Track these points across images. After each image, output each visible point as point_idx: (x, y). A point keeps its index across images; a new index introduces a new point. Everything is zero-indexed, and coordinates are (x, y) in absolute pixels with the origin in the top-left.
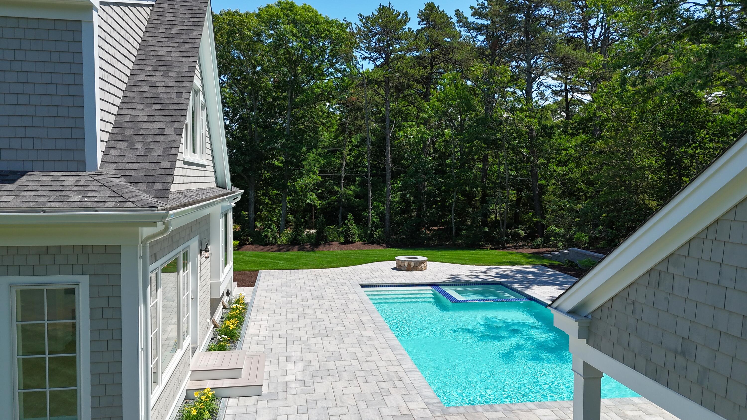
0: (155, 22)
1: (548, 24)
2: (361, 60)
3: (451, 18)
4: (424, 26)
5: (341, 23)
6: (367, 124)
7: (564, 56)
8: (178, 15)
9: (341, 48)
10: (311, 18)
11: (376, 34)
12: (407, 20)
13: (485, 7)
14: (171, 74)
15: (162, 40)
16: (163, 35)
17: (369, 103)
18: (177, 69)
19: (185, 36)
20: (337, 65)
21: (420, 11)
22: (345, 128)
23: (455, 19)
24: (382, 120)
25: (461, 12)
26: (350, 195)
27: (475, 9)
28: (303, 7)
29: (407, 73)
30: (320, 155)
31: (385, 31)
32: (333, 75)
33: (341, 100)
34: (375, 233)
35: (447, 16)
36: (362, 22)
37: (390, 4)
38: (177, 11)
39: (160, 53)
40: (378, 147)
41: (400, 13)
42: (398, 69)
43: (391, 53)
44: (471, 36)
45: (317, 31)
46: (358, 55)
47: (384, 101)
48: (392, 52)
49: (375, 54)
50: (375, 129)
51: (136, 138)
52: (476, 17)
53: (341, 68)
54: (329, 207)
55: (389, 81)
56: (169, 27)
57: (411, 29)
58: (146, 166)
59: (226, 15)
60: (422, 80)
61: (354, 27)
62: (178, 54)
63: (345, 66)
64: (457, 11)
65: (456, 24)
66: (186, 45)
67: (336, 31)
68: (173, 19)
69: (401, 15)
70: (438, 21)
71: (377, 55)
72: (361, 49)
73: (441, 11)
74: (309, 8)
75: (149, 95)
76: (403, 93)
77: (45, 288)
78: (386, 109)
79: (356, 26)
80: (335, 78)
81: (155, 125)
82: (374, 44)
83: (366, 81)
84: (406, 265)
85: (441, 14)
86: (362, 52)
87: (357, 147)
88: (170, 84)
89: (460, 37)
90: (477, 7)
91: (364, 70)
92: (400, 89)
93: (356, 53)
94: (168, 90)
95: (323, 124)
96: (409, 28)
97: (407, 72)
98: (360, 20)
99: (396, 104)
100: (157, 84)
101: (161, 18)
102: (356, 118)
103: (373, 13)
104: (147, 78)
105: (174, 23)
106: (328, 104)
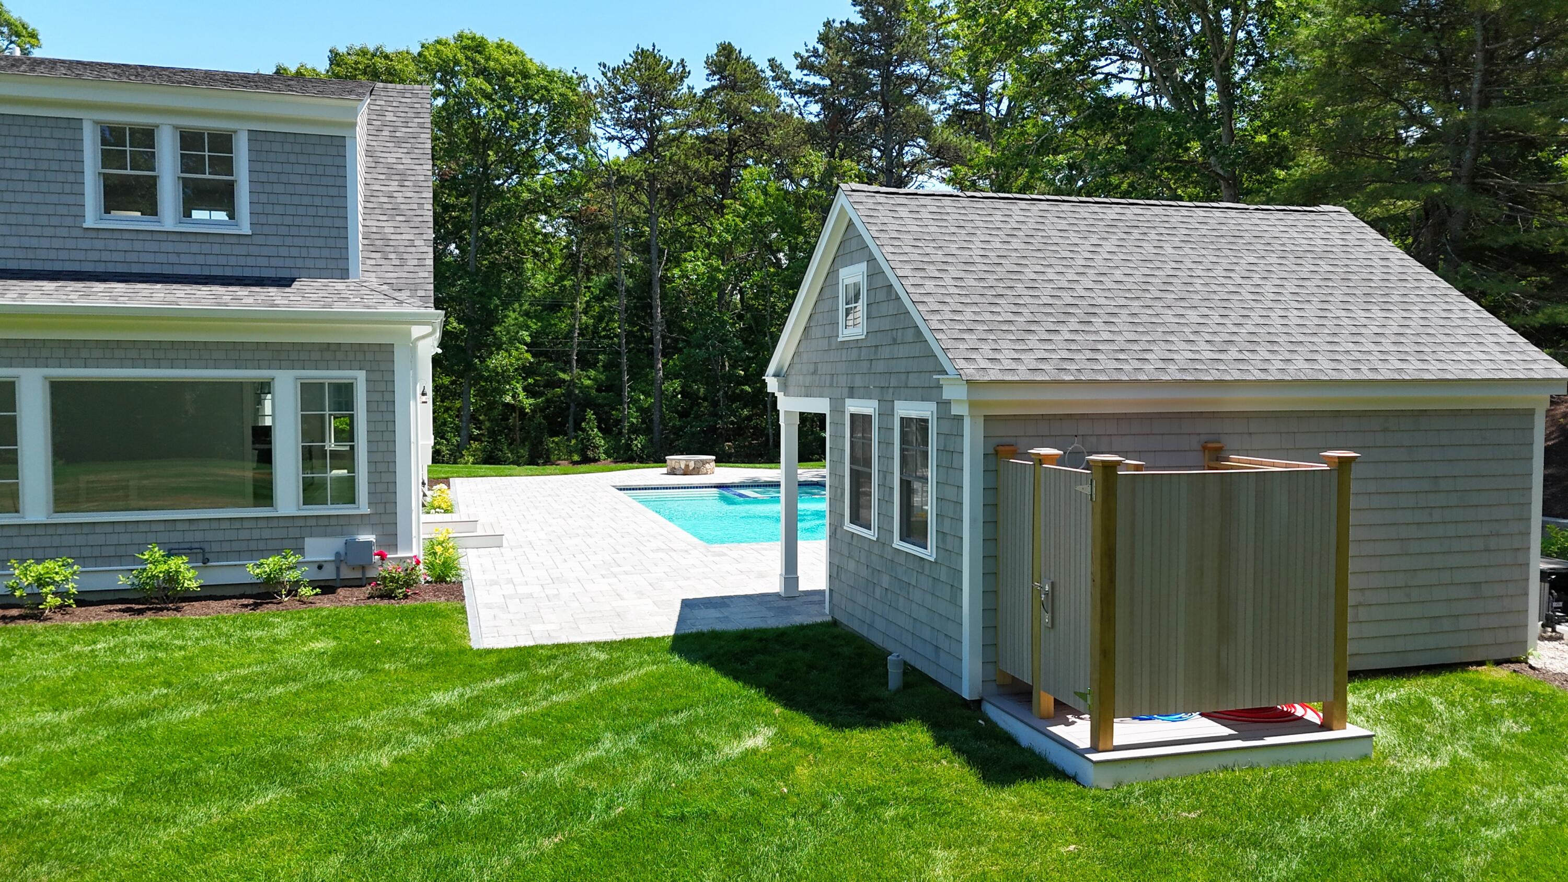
0: (374, 122)
1: (919, 90)
2: (604, 141)
3: (763, 71)
4: (716, 83)
5: (569, 75)
6: (619, 256)
7: (941, 147)
8: (398, 114)
9: (568, 120)
10: (515, 66)
11: (631, 98)
12: (684, 75)
13: (819, 56)
14: (406, 183)
15: (388, 144)
16: (388, 139)
17: (620, 218)
18: (413, 178)
19: (412, 140)
20: (561, 149)
21: (708, 57)
22: (578, 261)
23: (769, 73)
24: (644, 249)
25: (778, 62)
26: (587, 387)
27: (801, 58)
28: (499, 46)
29: (686, 166)
30: (527, 314)
31: (646, 92)
32: (553, 166)
33: (569, 211)
34: (635, 442)
35: (755, 67)
36: (606, 77)
37: (654, 46)
38: (396, 109)
39: (390, 160)
40: (639, 298)
41: (671, 63)
42: (670, 159)
43: (658, 131)
44: (795, 105)
45: (526, 90)
46: (600, 133)
47: (647, 215)
48: (660, 129)
49: (629, 132)
50: (632, 266)
51: (388, 249)
52: (805, 72)
53: (568, 154)
54: (548, 407)
55: (655, 179)
56: (392, 129)
57: (693, 88)
58: (405, 275)
59: (358, 55)
60: (714, 178)
61: (592, 85)
62: (409, 161)
63: (575, 151)
64: (772, 61)
65: (771, 83)
66: (416, 151)
67: (560, 91)
68: (395, 119)
69: (674, 66)
70: (741, 76)
71: (634, 134)
72: (604, 124)
73: (745, 57)
74: (509, 46)
75: (390, 206)
76: (682, 201)
77: (327, 382)
78: (651, 229)
79: (595, 83)
80: (557, 171)
81: (404, 237)
82: (627, 115)
83: (615, 178)
84: (683, 467)
85: (744, 63)
86: (607, 129)
87: (599, 299)
88: (409, 195)
89: (778, 106)
90: (806, 55)
91: (611, 158)
92: (675, 193)
93: (594, 129)
94: (408, 201)
95: (536, 255)
96: (689, 88)
97: (686, 164)
98: (603, 73)
99: (670, 221)
100: (395, 194)
101: (380, 118)
102: (598, 244)
103: (624, 62)
104: (383, 188)
105: (396, 124)
106: (543, 218)
